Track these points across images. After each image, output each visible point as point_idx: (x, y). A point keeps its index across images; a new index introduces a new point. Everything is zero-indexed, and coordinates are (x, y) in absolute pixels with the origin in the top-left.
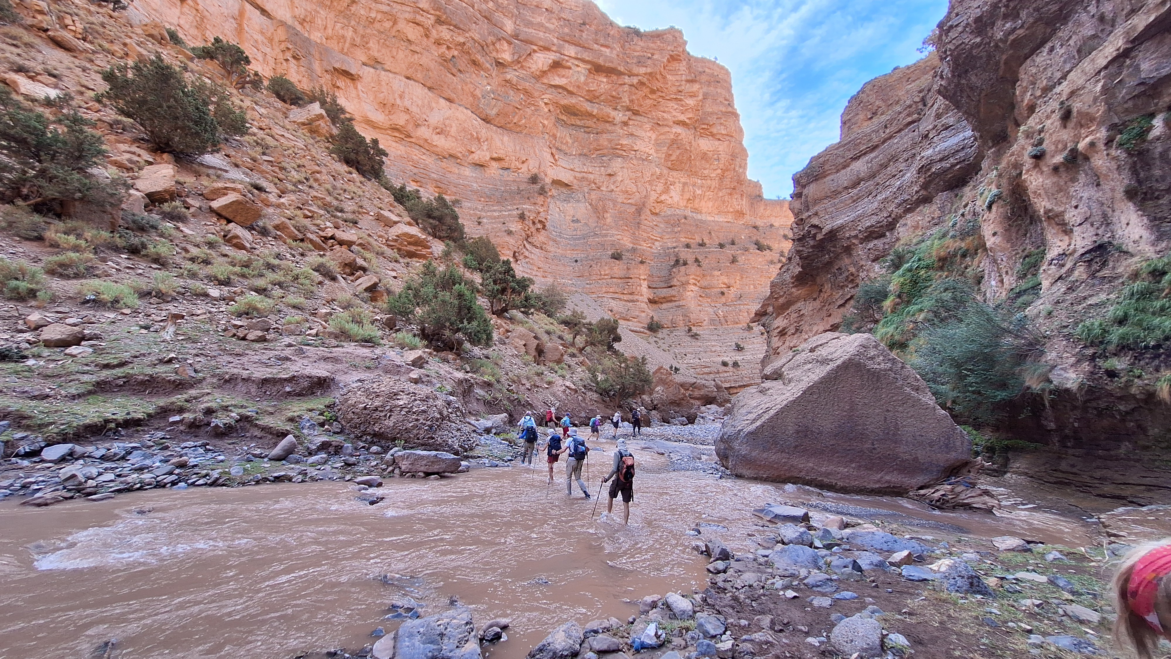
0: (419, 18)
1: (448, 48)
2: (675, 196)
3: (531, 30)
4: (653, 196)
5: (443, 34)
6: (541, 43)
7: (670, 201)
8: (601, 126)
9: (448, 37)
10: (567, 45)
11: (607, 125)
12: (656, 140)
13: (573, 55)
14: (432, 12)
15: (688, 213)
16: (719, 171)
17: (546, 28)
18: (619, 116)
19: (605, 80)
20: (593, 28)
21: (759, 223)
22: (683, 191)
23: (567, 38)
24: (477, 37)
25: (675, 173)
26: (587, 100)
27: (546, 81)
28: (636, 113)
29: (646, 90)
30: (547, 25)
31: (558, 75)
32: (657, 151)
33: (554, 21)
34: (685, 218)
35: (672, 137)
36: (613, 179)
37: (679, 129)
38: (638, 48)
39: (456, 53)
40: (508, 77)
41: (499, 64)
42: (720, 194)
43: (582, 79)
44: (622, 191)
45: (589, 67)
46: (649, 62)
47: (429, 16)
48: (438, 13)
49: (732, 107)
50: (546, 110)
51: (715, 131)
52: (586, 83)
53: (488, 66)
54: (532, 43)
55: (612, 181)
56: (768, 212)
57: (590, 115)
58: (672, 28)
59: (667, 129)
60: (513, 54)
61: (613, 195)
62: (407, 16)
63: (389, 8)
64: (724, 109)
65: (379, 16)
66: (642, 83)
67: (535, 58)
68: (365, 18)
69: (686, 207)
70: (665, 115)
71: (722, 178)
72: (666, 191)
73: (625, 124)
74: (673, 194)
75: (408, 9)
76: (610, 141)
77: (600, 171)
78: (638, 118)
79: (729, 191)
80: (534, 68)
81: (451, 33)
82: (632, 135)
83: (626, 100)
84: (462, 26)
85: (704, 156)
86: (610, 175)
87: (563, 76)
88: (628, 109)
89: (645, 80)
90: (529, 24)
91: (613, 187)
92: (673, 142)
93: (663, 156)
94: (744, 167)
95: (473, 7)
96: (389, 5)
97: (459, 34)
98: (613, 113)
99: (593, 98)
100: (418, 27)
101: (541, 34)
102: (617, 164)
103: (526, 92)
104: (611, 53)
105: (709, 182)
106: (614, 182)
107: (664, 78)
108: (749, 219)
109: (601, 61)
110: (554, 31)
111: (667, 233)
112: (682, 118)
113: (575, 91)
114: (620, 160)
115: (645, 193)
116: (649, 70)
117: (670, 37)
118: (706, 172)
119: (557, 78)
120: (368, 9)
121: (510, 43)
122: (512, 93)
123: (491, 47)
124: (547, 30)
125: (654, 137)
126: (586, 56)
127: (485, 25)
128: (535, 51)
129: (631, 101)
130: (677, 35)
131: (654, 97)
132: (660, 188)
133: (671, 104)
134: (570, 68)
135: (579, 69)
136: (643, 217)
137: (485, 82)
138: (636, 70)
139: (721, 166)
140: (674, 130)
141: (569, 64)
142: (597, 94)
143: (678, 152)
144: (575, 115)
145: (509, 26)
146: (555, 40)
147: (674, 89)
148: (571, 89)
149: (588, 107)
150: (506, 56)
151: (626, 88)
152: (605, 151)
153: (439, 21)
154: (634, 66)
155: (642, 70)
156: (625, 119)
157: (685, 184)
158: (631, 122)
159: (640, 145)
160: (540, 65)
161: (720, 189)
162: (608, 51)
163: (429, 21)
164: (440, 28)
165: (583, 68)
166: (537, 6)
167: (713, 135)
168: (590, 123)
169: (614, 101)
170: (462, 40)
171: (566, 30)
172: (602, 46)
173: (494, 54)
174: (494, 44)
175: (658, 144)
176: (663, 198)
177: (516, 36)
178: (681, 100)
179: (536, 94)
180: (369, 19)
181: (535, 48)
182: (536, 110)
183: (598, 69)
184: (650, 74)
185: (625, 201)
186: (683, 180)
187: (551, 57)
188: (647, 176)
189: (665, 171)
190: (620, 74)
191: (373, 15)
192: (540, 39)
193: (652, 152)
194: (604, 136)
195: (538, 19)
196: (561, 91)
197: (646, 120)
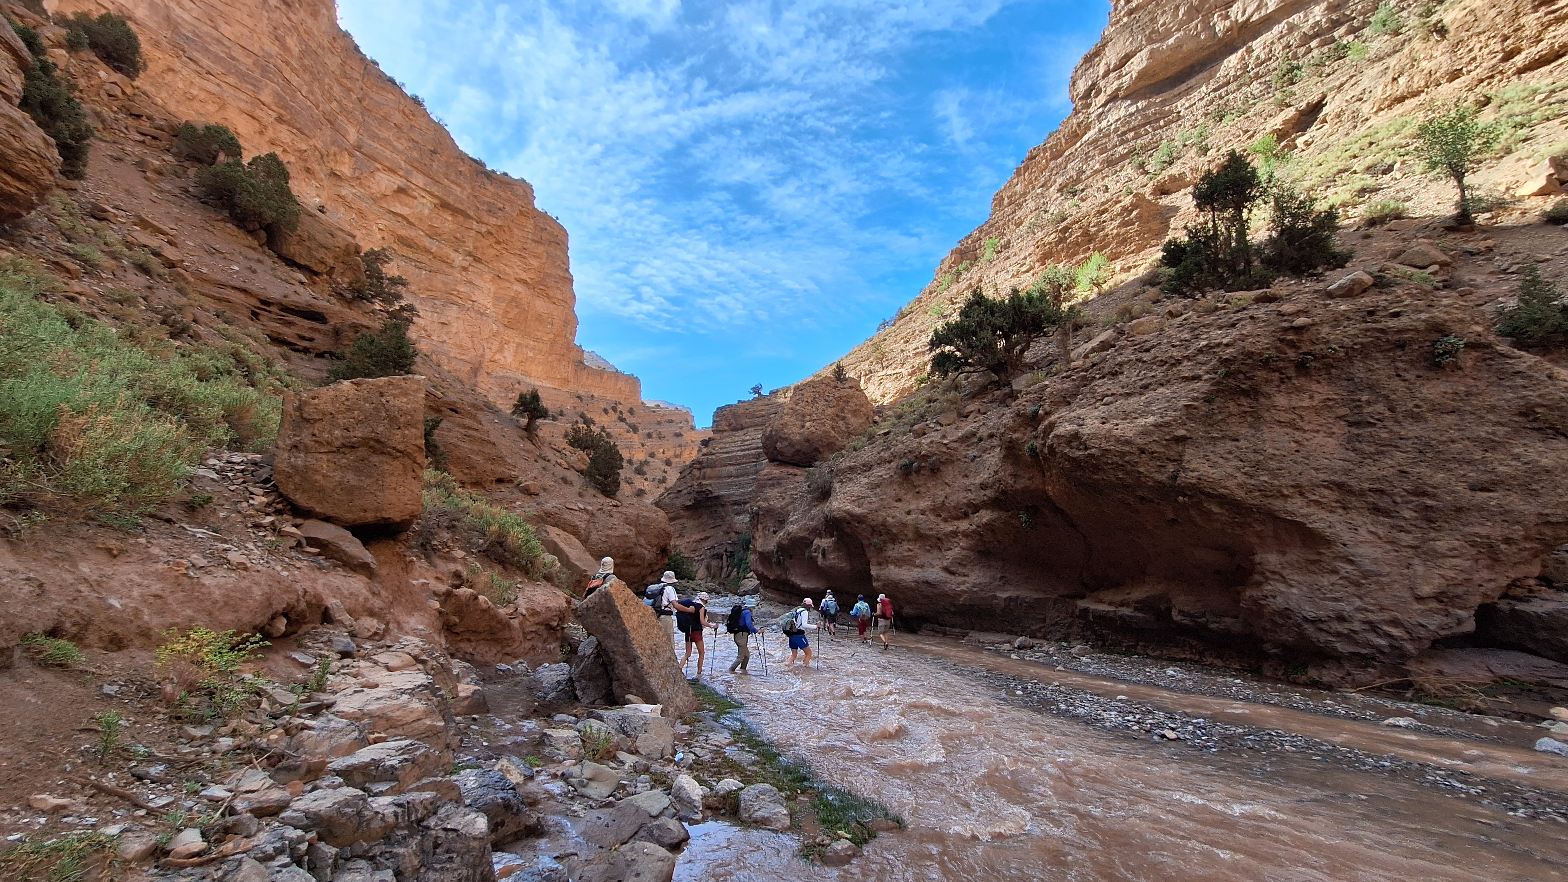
0: (258, 113)
1: (285, 151)
2: (508, 357)
3: (375, 145)
4: (488, 355)
5: (282, 135)
6: (387, 164)
7: (502, 361)
8: (436, 265)
9: (288, 140)
10: (415, 172)
11: (445, 265)
12: (495, 293)
13: (421, 185)
14: (275, 108)
15: (520, 377)
16: (552, 336)
17: (394, 147)
18: (459, 259)
19: (450, 218)
20: (444, 158)
21: (581, 392)
22: (516, 352)
23: (417, 165)
24: (320, 145)
25: (510, 332)
26: (427, 235)
27: (385, 205)
28: (477, 260)
29: (492, 240)
30: (396, 144)
31: (400, 202)
32: (494, 305)
33: (403, 141)
34: (519, 383)
35: (512, 294)
36: (446, 329)
37: (518, 287)
38: (489, 194)
39: (293, 160)
40: (344, 192)
41: (333, 174)
42: (550, 359)
43: (426, 212)
44: (455, 344)
45: (436, 201)
46: (500, 213)
47: (270, 112)
48: (282, 111)
49: (567, 270)
50: (379, 236)
51: (551, 294)
52: (429, 218)
53: (322, 176)
54: (376, 160)
55: (445, 330)
56: (589, 381)
57: (428, 251)
58: (523, 181)
59: (508, 284)
60: (354, 169)
61: (445, 347)
62: (242, 105)
63: (218, 89)
64: (562, 274)
65: (203, 96)
66: (490, 233)
67: (377, 178)
68: (181, 92)
69: (518, 369)
70: (507, 270)
71: (553, 342)
72: (501, 350)
73: (465, 269)
74: (506, 354)
75: (244, 97)
76: (445, 284)
77: (432, 316)
78: (479, 265)
79: (558, 357)
80: (375, 189)
81: (293, 136)
82: (471, 283)
83: (470, 246)
84: (306, 132)
85: (539, 318)
86: (443, 323)
87: (406, 205)
88: (470, 254)
89: (493, 231)
90: (375, 137)
91: (445, 338)
92: (513, 299)
93: (501, 312)
94: (573, 334)
95: (317, 107)
96: (218, 85)
97: (302, 140)
98: (453, 255)
99: (434, 234)
100: (253, 121)
101: (388, 152)
102: (452, 312)
103: (360, 212)
104: (462, 193)
105: (541, 345)
106: (447, 333)
107: (511, 231)
108: (573, 387)
109: (451, 200)
110: (402, 152)
111: (501, 397)
112: (524, 276)
113: (416, 223)
114: (455, 308)
115: (481, 351)
116: (500, 223)
117: (521, 192)
118: (539, 334)
119: (398, 205)
120: (188, 83)
121: (351, 155)
122: (342, 210)
123: (332, 157)
124: (395, 150)
125: (493, 289)
126: (435, 190)
127: (328, 131)
128: (378, 169)
129: (476, 248)
130: (528, 191)
131: (498, 247)
132: (495, 346)
133: (515, 259)
134: (415, 198)
135: (425, 201)
136: (479, 379)
137: (314, 193)
138: (486, 218)
139: (554, 331)
140: (515, 288)
141: (415, 194)
142: (439, 232)
143: (516, 311)
144: (410, 246)
145: (353, 135)
146: (403, 163)
147: (519, 245)
148: (412, 220)
149: (427, 242)
150: (345, 169)
151: (473, 233)
152: (438, 294)
153: (280, 119)
154: (484, 213)
155: (493, 221)
156: (465, 264)
157: (519, 345)
158: (471, 269)
159: (477, 296)
160: (383, 188)
161: (550, 354)
162: (459, 189)
163: (268, 117)
164: (279, 126)
165: (428, 201)
166: (385, 118)
167: (549, 297)
168: (424, 258)
169: (457, 243)
170: (304, 147)
171: (415, 154)
172: (452, 182)
173: (332, 165)
174: (335, 155)
175: (497, 298)
176: (497, 357)
177: (359, 148)
178: (524, 258)
179: (371, 217)
180: (188, 96)
181: (379, 166)
182: (368, 235)
183: (444, 205)
184: (500, 226)
185: (458, 356)
186: (517, 340)
187: (399, 182)
188: (486, 333)
189: (502, 329)
190: (468, 216)
191: (195, 92)
192: (387, 158)
193: (489, 306)
194: (439, 276)
195: (385, 134)
196: (400, 219)
197: (486, 269)
